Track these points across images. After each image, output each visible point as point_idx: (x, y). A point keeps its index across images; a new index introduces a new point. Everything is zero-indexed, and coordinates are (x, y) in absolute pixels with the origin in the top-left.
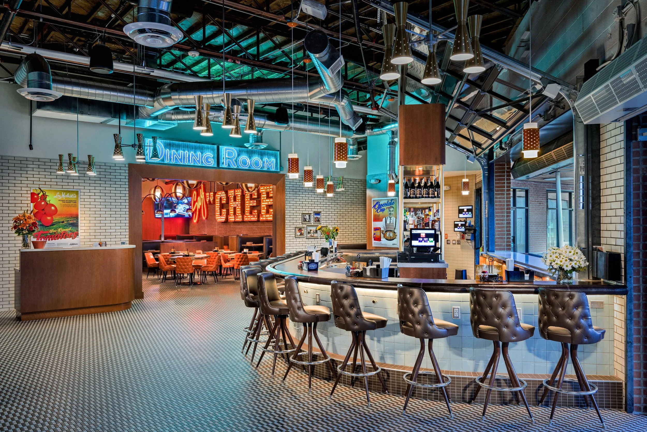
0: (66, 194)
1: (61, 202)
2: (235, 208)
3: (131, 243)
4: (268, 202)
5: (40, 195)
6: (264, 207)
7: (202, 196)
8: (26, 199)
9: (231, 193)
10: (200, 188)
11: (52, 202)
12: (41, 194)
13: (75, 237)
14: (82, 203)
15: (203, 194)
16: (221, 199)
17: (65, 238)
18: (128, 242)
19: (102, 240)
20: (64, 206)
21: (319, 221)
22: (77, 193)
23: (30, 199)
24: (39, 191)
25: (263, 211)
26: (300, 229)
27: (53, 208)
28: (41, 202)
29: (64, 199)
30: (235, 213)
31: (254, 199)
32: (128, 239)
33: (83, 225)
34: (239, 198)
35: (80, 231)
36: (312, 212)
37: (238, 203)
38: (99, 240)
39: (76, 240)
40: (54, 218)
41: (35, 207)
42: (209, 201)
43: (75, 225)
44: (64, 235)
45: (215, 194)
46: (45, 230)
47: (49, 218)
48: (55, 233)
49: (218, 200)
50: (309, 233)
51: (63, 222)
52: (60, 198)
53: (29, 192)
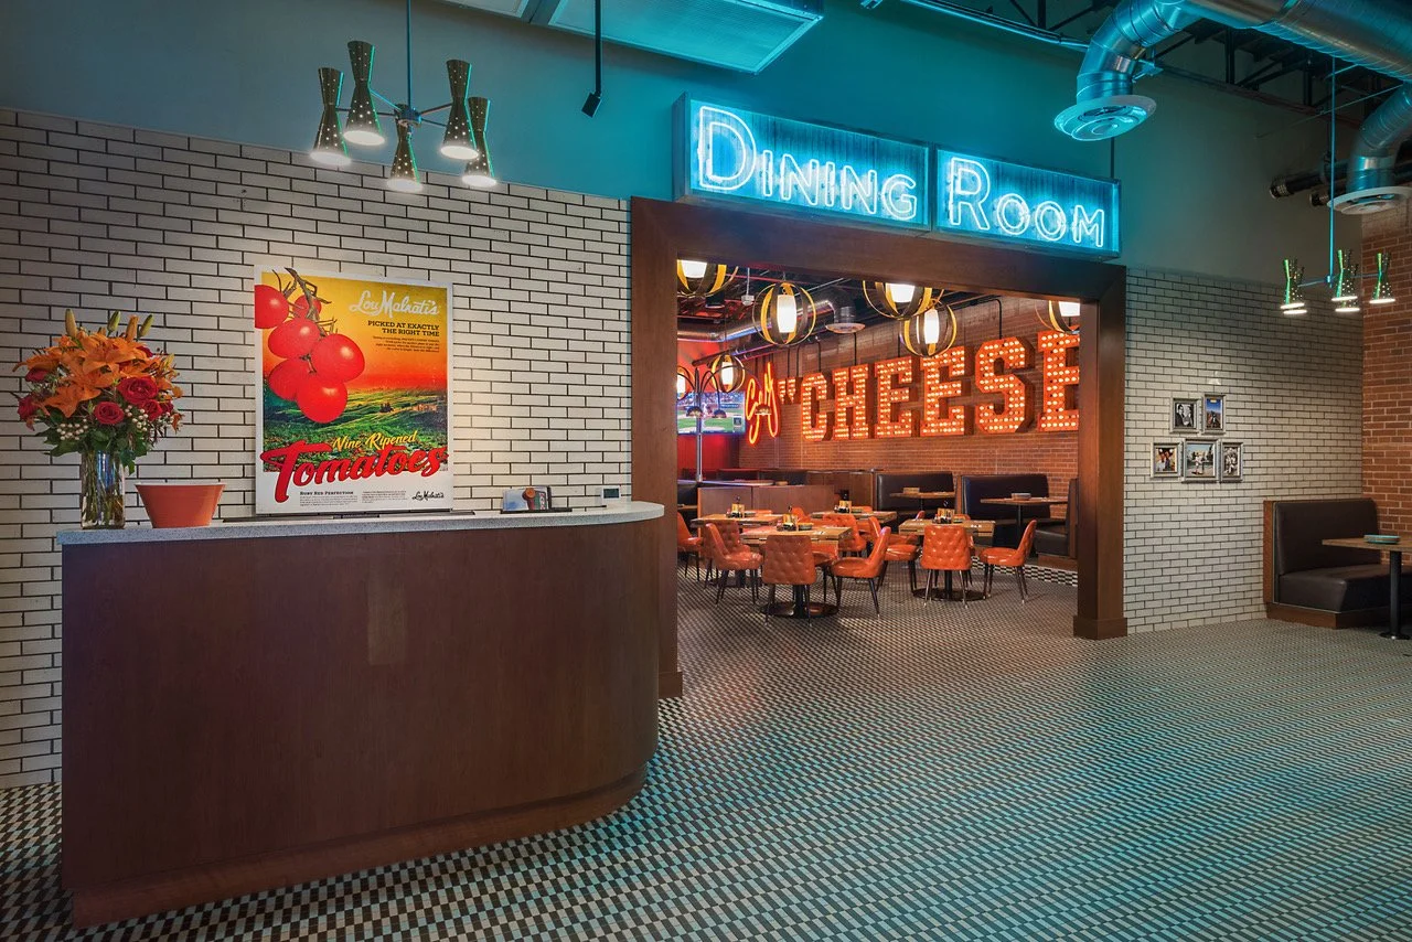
0: (398, 300)
1: (378, 330)
2: (850, 411)
3: (638, 495)
4: (943, 390)
5: (292, 299)
6: (933, 406)
7: (769, 387)
8: (236, 311)
9: (841, 376)
10: (765, 371)
11: (342, 328)
12: (299, 292)
13: (435, 469)
14: (461, 338)
15: (771, 382)
16: (814, 391)
17: (395, 471)
18: (626, 490)
19: (537, 481)
20: (390, 345)
21: (1217, 425)
22: (440, 295)
23: (251, 311)
24: (288, 279)
25: (930, 414)
26: (1165, 451)
27: (346, 352)
28: (296, 325)
29: (391, 318)
30: (850, 422)
31: (904, 386)
32: (626, 479)
33: (466, 422)
34: (861, 386)
35: (452, 446)
36: (1199, 396)
37: (860, 396)
38: (525, 481)
39: (439, 481)
40: (352, 395)
41: (273, 345)
42: (786, 396)
43: (435, 422)
44: (391, 462)
45: (799, 381)
46: (316, 439)
47: (329, 391)
48: (354, 451)
49: (807, 394)
50: (1190, 463)
51: (387, 409)
52: (374, 316)
53: (249, 286)
